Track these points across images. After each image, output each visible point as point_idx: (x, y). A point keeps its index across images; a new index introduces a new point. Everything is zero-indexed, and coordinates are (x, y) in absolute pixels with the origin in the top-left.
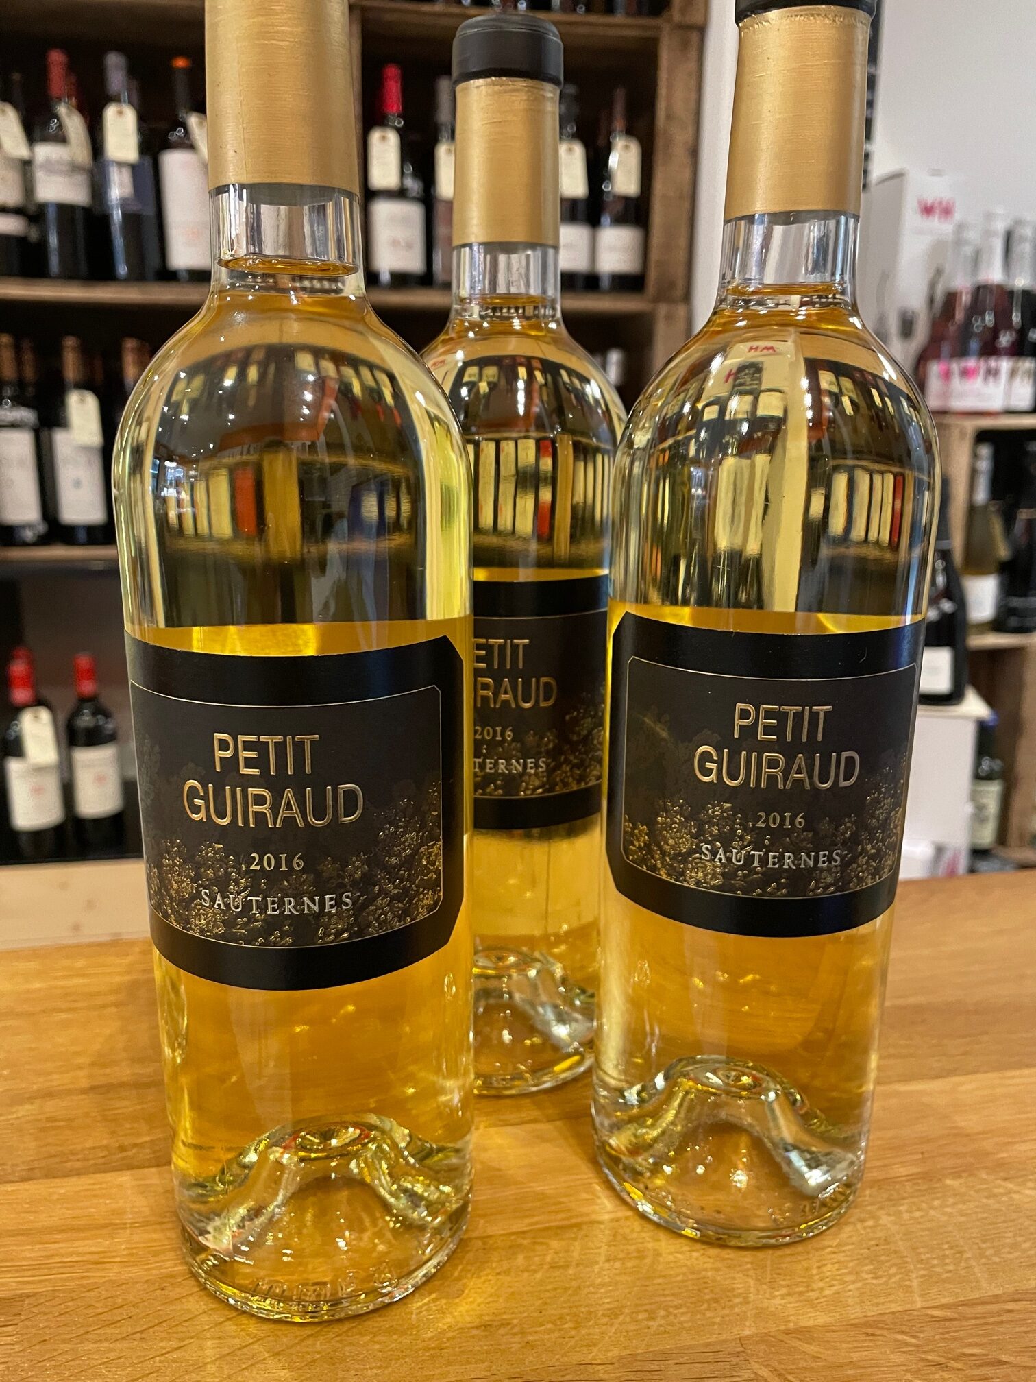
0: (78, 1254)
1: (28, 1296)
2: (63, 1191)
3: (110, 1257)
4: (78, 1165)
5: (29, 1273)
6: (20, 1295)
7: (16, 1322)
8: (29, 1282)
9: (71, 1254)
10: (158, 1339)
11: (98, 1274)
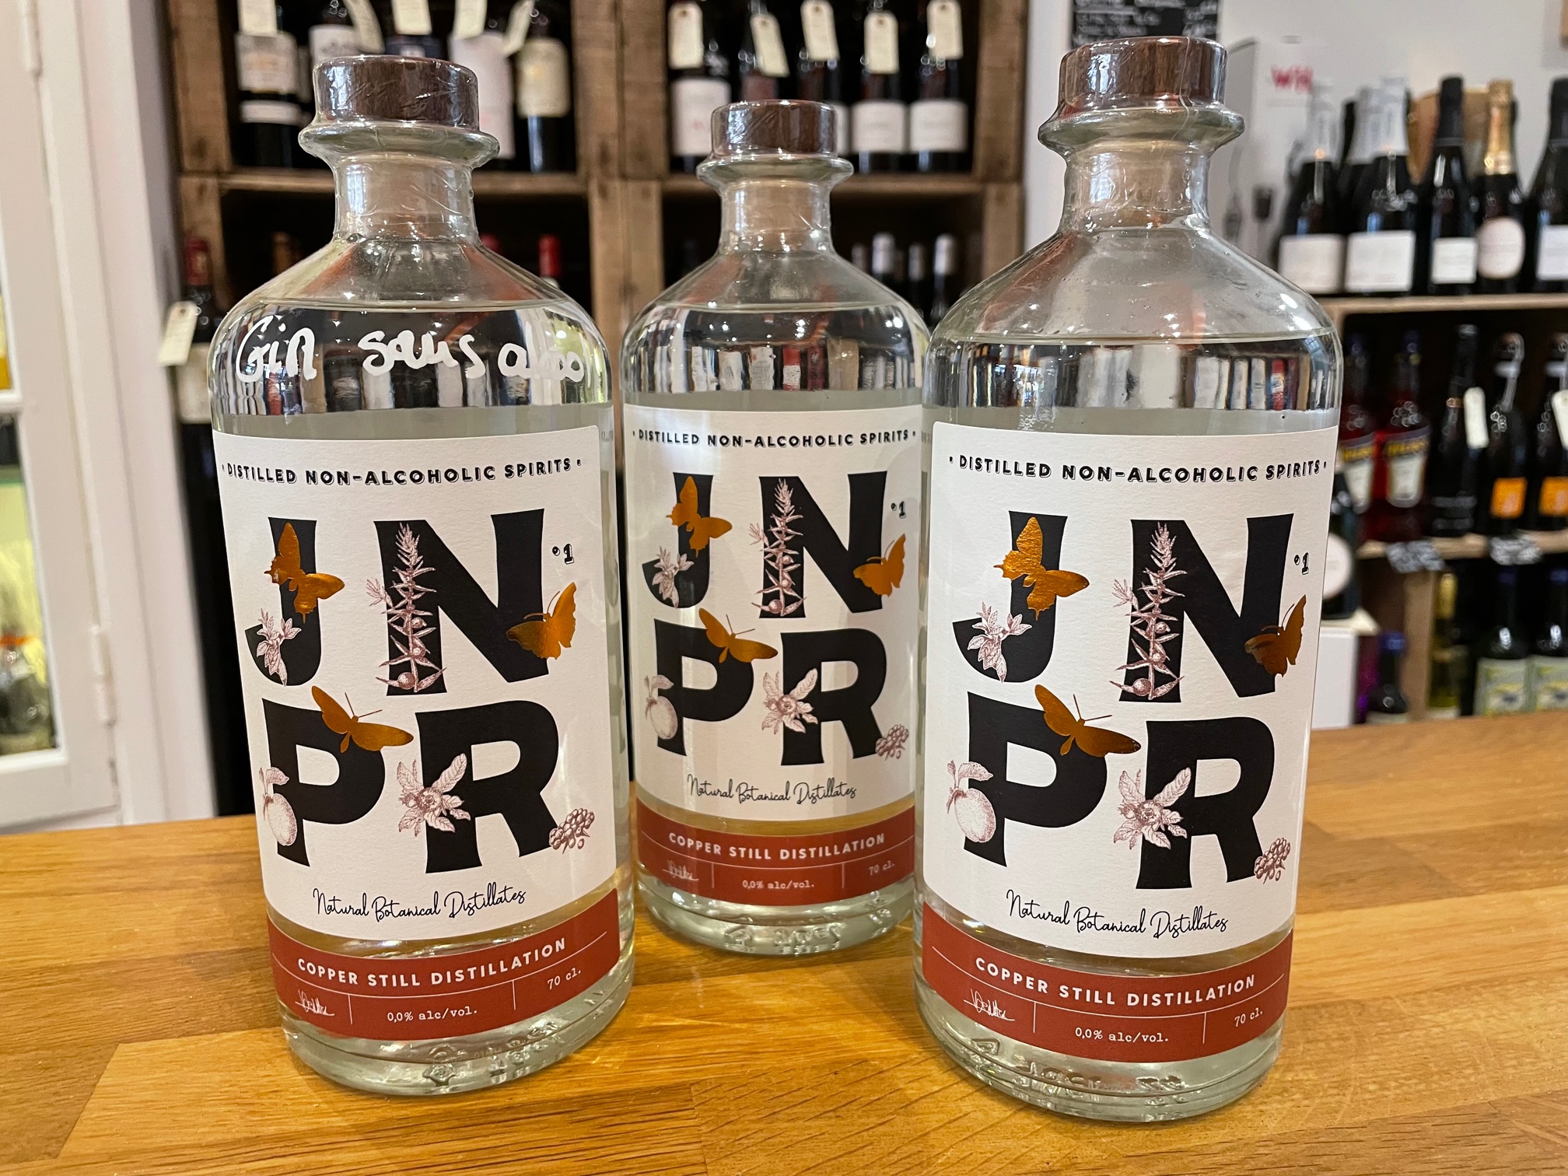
0: (725, 1046)
1: (692, 1084)
3: (762, 1048)
5: (681, 1064)
6: (682, 1084)
7: (690, 1106)
8: (686, 1072)
9: (719, 1046)
10: (856, 1116)
11: (758, 1062)
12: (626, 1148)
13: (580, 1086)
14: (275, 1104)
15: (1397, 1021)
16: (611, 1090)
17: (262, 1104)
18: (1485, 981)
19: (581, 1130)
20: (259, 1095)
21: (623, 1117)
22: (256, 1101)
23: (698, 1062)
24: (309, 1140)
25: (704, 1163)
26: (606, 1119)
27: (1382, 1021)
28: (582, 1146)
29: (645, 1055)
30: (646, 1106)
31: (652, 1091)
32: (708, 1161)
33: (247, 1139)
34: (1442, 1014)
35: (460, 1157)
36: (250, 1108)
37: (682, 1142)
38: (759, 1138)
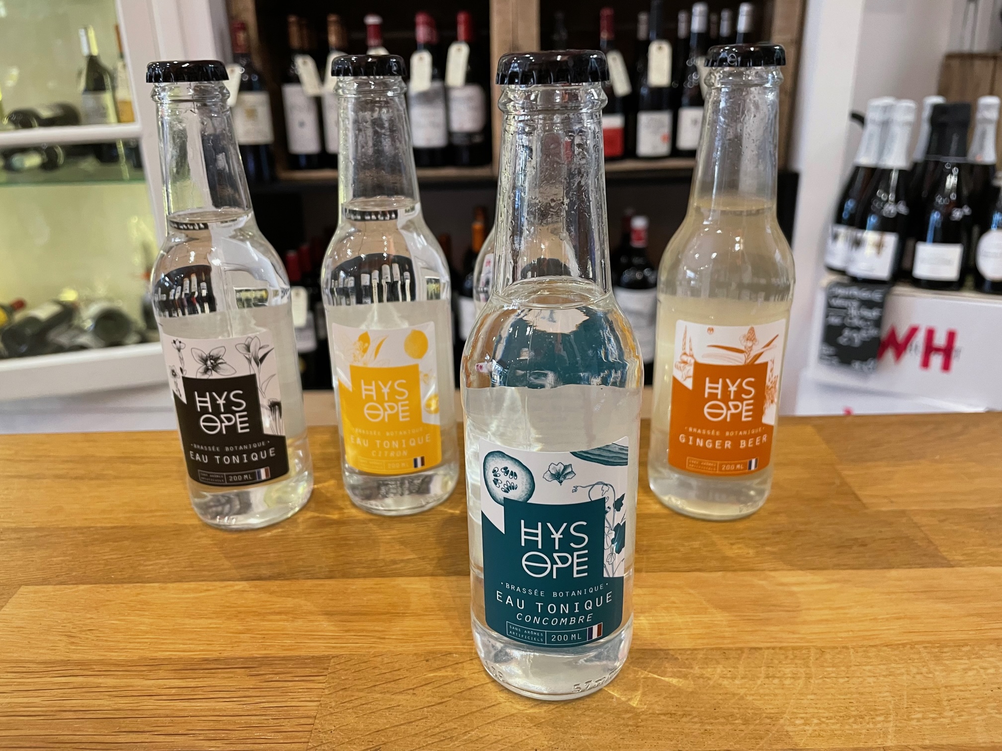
1: (333, 657)
2: (354, 587)
3: (388, 635)
4: (364, 571)
5: (334, 641)
6: (328, 656)
7: (325, 674)
8: (334, 647)
10: (426, 695)
11: (381, 646)
12: (272, 699)
13: (265, 649)
14: (87, 639)
15: (843, 668)
16: (282, 655)
17: (80, 638)
18: (929, 642)
19: (252, 682)
20: (81, 631)
21: (281, 676)
22: (78, 635)
23: (345, 641)
24: (94, 667)
25: (315, 717)
26: (271, 676)
27: (833, 667)
28: (247, 694)
29: (314, 631)
30: (298, 670)
31: (306, 659)
32: (318, 716)
33: (62, 661)
34: (882, 667)
35: (173, 691)
36: (73, 640)
37: (309, 699)
38: (357, 703)
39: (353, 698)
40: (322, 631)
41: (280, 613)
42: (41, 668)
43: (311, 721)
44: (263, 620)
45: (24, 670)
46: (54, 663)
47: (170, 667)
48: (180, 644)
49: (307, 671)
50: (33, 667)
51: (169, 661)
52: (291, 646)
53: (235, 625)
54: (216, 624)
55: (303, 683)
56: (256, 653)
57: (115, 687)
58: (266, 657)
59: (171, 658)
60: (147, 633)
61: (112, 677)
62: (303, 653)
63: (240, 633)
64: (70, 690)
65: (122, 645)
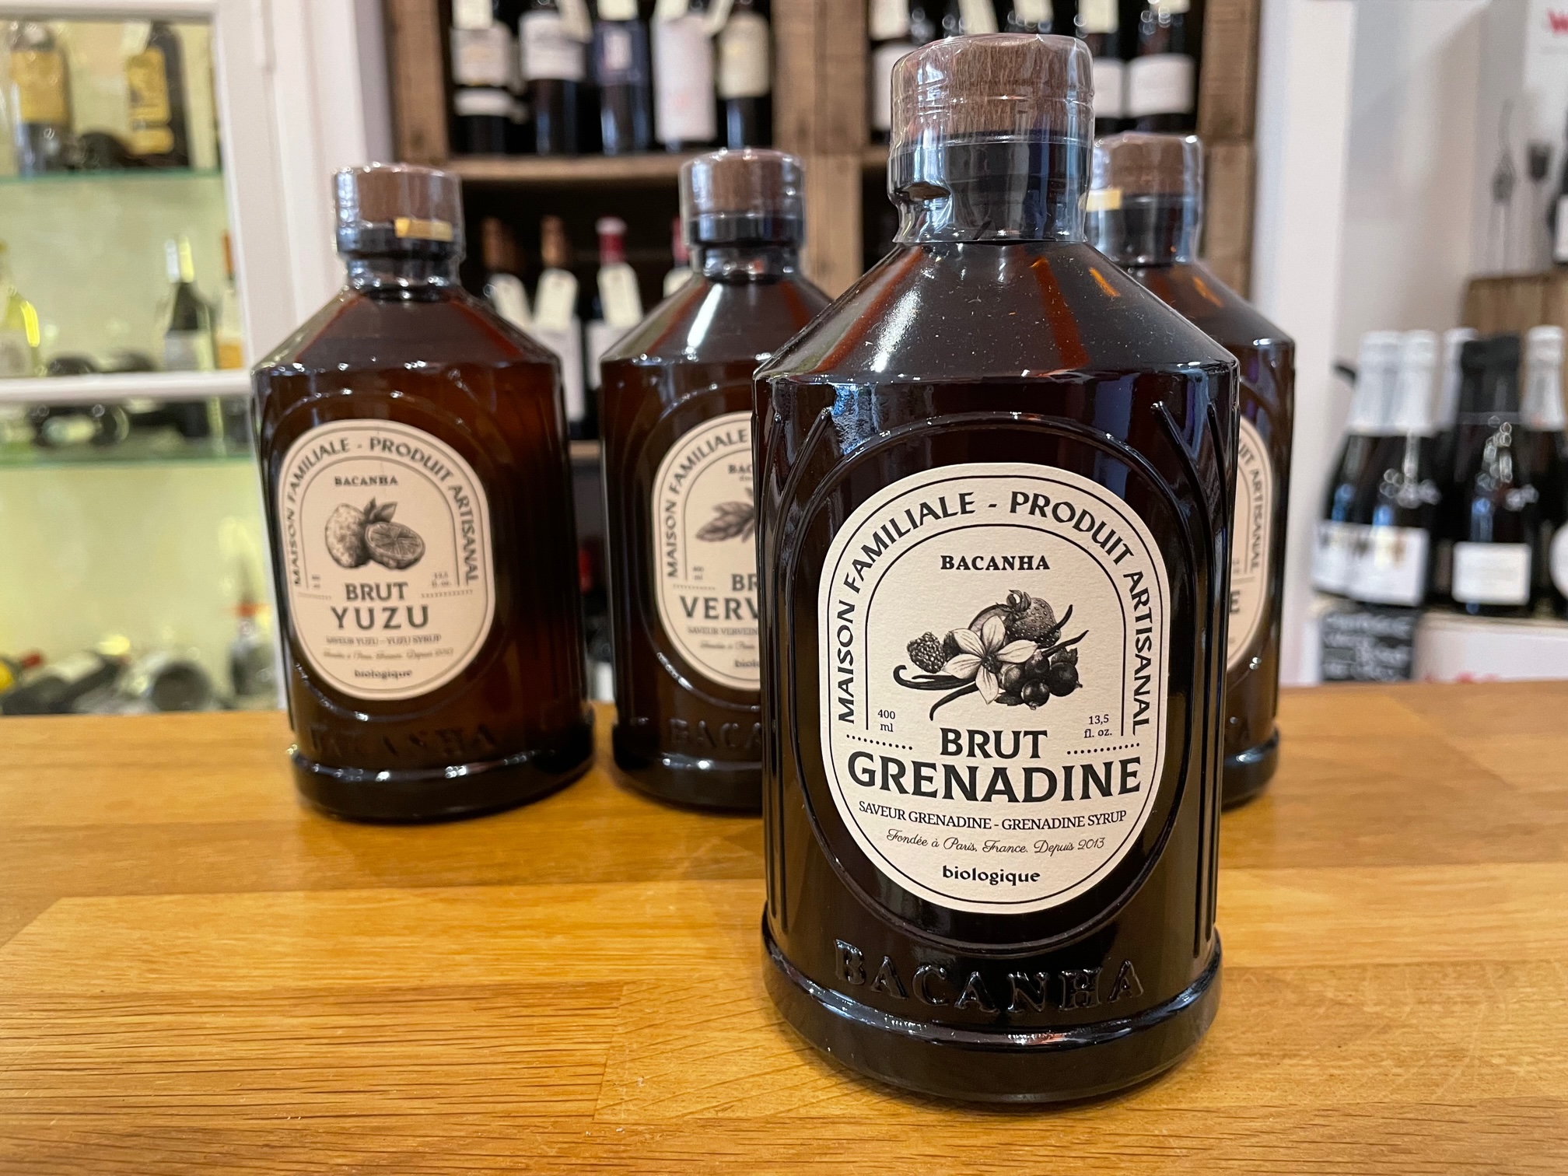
0: (681, 948)
1: (627, 983)
5: (625, 962)
6: (618, 982)
7: (615, 1005)
8: (627, 971)
9: (674, 948)
11: (712, 968)
12: (524, 1040)
13: (502, 975)
14: (180, 964)
15: (1551, 988)
16: (534, 982)
17: (167, 964)
19: (480, 1018)
20: (168, 955)
21: (535, 1009)
22: (163, 960)
23: (644, 962)
24: (193, 1001)
25: (605, 1065)
26: (514, 1009)
27: (1533, 986)
28: (476, 1034)
29: (588, 950)
30: (566, 1001)
31: (578, 986)
32: (610, 1062)
35: (340, 1032)
36: (154, 966)
37: (590, 1040)
38: (678, 1045)
39: (671, 1038)
40: (601, 949)
41: (524, 928)
42: (96, 1004)
43: (599, 1070)
44: (495, 937)
45: (63, 1007)
46: (118, 997)
47: (331, 1000)
48: (347, 968)
49: (582, 1003)
50: (80, 1003)
51: (329, 991)
52: (549, 969)
53: (444, 944)
54: (409, 942)
55: (576, 1019)
56: (485, 980)
57: (232, 1028)
58: (505, 985)
59: (332, 988)
60: (286, 955)
61: (227, 1014)
62: (571, 978)
63: (455, 954)
64: (147, 1034)
65: (242, 972)
